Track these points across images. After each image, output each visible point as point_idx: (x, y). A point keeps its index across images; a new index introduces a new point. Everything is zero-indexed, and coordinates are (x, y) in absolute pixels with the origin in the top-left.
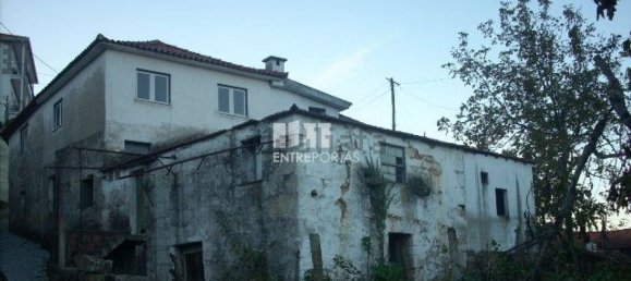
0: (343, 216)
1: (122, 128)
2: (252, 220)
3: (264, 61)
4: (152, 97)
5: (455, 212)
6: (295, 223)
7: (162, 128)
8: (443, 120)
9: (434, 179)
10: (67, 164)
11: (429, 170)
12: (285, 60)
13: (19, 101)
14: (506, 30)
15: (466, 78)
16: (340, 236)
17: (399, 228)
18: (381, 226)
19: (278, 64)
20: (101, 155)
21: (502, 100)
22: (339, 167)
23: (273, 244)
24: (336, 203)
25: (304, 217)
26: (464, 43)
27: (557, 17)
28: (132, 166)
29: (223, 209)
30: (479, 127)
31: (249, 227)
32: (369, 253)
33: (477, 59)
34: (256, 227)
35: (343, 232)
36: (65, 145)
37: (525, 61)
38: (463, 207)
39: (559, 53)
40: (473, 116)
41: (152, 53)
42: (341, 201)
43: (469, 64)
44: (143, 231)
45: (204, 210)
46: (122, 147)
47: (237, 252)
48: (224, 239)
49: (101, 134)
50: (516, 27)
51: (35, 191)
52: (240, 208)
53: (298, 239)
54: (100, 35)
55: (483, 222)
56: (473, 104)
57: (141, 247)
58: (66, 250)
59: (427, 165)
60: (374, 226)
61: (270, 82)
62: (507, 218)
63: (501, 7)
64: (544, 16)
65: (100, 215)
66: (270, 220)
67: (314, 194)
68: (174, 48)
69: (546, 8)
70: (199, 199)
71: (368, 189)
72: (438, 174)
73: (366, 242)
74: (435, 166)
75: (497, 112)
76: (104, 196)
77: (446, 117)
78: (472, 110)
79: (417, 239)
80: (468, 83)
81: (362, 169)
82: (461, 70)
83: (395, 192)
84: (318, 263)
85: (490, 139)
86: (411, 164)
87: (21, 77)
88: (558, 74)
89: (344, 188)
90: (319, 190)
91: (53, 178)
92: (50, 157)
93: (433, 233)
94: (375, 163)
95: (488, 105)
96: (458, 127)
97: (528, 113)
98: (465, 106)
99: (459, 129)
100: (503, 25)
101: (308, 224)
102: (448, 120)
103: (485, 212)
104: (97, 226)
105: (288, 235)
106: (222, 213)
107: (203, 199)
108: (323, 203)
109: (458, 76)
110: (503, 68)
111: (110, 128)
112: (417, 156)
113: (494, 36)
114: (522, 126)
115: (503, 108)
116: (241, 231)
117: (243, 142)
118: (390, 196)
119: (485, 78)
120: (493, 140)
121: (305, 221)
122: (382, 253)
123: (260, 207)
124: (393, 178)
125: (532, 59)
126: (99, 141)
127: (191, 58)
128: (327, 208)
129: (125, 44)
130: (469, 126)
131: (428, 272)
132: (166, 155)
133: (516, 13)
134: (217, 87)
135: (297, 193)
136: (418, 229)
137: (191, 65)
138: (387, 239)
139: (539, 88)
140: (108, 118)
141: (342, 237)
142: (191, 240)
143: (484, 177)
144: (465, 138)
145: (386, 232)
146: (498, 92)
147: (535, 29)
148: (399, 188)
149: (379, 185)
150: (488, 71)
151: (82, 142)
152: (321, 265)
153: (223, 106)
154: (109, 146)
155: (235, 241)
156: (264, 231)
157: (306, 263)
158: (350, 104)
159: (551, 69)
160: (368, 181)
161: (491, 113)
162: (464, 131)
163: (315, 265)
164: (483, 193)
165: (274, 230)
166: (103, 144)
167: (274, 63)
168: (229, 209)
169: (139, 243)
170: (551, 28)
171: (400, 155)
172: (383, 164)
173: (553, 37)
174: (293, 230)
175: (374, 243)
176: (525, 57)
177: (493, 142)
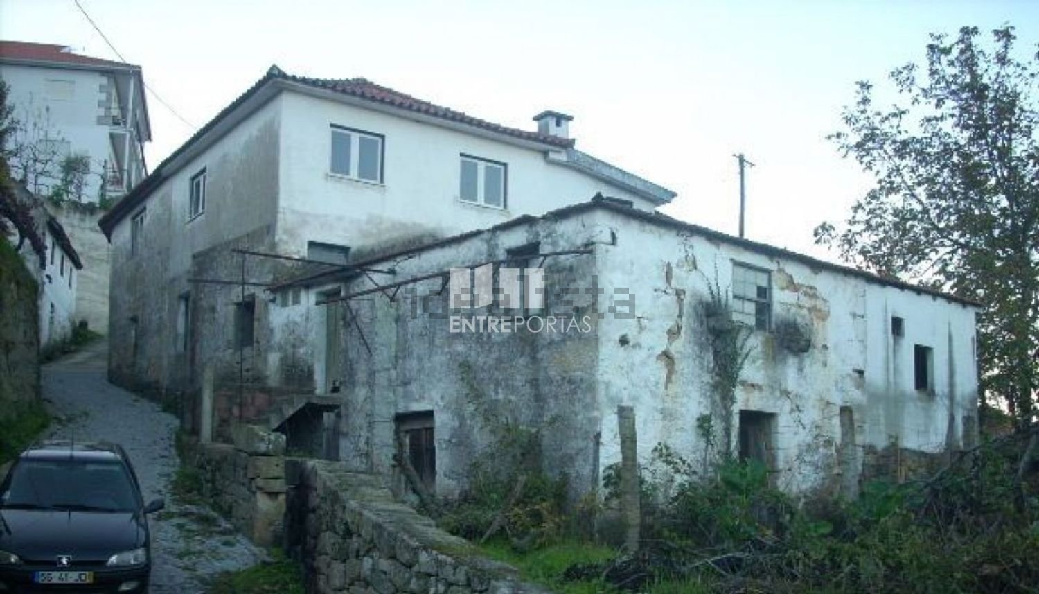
0: (669, 380)
1: (304, 220)
2: (519, 380)
3: (537, 118)
4: (354, 172)
5: (848, 380)
6: (591, 388)
7: (369, 222)
8: (823, 227)
9: (817, 324)
10: (211, 275)
11: (810, 310)
12: (570, 118)
13: (121, 170)
14: (938, 82)
15: (866, 159)
16: (662, 411)
17: (756, 402)
18: (728, 398)
19: (558, 124)
20: (269, 264)
21: (923, 198)
22: (665, 298)
23: (554, 420)
24: (659, 358)
25: (606, 377)
26: (865, 101)
27: (1023, 62)
28: (321, 284)
29: (471, 360)
30: (882, 240)
31: (514, 390)
32: (708, 441)
33: (886, 127)
34: (527, 389)
35: (669, 405)
36: (208, 246)
37: (967, 134)
38: (861, 373)
39: (1024, 123)
40: (873, 222)
41: (356, 100)
42: (667, 356)
43: (871, 137)
44: (336, 390)
45: (439, 359)
46: (304, 252)
47: (493, 432)
48: (471, 407)
49: (270, 229)
50: (955, 76)
51: (155, 317)
52: (499, 360)
53: (596, 414)
54: (274, 67)
55: (891, 400)
56: (874, 202)
57: (332, 415)
58: (213, 416)
59: (806, 302)
60: (717, 398)
61: (545, 153)
62: (931, 395)
63: (931, 42)
64: (1002, 60)
65: (265, 361)
66: (550, 381)
67: (624, 341)
68: (390, 91)
69: (1006, 47)
70: (432, 342)
71: (711, 338)
72: (824, 317)
73: (704, 424)
74: (819, 304)
75: (914, 218)
76: (272, 330)
77: (829, 223)
78: (871, 212)
79: (784, 422)
80: (869, 166)
81: (701, 302)
82: (859, 146)
83: (754, 344)
84: (629, 453)
85: (900, 262)
86: (781, 298)
87: (126, 131)
88: (1019, 159)
89: (673, 334)
90: (632, 336)
91: (186, 298)
92: (182, 263)
93: (812, 414)
94: (723, 294)
95: (899, 205)
96: (849, 240)
97: (966, 221)
98: (860, 206)
99: (849, 242)
100: (933, 73)
101: (613, 390)
102: (831, 227)
103: (896, 383)
104: (259, 378)
105: (578, 407)
106: (469, 367)
107: (438, 342)
108: (638, 356)
109: (853, 154)
110: (929, 145)
111: (285, 219)
112: (792, 285)
113: (916, 90)
114: (956, 242)
115: (925, 211)
116: (501, 397)
117: (510, 252)
118: (745, 351)
119: (897, 160)
120: (906, 263)
121: (608, 384)
122: (728, 444)
123: (534, 359)
124: (751, 321)
125: (980, 130)
126: (267, 240)
127: (419, 110)
128: (643, 363)
129: (315, 83)
130: (867, 239)
131: (800, 478)
132: (379, 267)
133: (955, 52)
134: (460, 158)
135: (597, 339)
136: (787, 406)
137: (418, 121)
138: (736, 421)
139: (987, 180)
140: (283, 203)
141: (667, 415)
142: (416, 407)
143: (897, 324)
144: (860, 258)
145: (736, 408)
146: (919, 184)
147: (985, 80)
148: (760, 338)
149: (729, 331)
150: (902, 149)
151: (237, 240)
152: (634, 459)
153: (468, 191)
154: (282, 250)
155: (489, 412)
156: (539, 398)
157: (611, 453)
158: (674, 195)
159: (1009, 149)
160: (712, 323)
161: (904, 220)
162: (859, 246)
163: (625, 458)
164: (894, 351)
165: (556, 397)
166: (274, 245)
167: (552, 122)
168: (481, 360)
169: (330, 408)
170: (1013, 81)
171: (764, 284)
172: (735, 297)
173: (1017, 95)
174: (588, 400)
175: (717, 426)
176: (966, 127)
177: (904, 267)
